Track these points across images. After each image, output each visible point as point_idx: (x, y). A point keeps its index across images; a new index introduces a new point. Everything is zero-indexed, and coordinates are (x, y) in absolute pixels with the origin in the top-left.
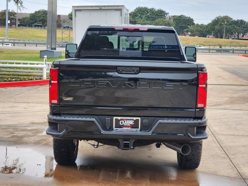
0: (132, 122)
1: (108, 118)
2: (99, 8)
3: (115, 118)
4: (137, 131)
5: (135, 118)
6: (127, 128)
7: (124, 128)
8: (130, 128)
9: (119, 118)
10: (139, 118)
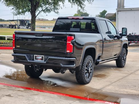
0: (41, 58)
1: (32, 55)
2: (130, 10)
3: (35, 55)
4: (43, 61)
5: (42, 56)
6: (39, 60)
7: (38, 60)
8: (40, 60)
9: (36, 55)
10: (43, 56)
